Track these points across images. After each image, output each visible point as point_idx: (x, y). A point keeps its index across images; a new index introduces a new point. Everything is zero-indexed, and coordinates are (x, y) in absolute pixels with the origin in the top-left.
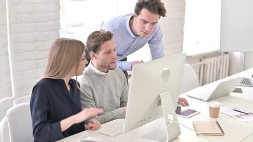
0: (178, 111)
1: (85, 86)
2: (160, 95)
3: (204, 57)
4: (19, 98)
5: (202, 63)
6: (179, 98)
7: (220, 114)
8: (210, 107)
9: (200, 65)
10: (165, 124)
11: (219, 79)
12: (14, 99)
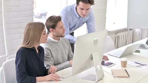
0: (103, 63)
1: (46, 48)
2: (93, 54)
3: (118, 32)
4: (10, 56)
5: (117, 35)
6: (104, 56)
7: (127, 65)
8: (121, 61)
9: (116, 37)
10: (95, 71)
11: (127, 45)
12: (7, 57)
